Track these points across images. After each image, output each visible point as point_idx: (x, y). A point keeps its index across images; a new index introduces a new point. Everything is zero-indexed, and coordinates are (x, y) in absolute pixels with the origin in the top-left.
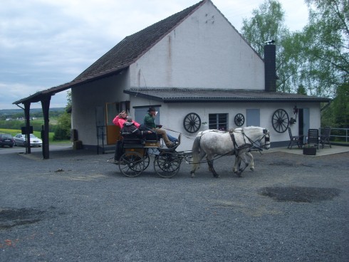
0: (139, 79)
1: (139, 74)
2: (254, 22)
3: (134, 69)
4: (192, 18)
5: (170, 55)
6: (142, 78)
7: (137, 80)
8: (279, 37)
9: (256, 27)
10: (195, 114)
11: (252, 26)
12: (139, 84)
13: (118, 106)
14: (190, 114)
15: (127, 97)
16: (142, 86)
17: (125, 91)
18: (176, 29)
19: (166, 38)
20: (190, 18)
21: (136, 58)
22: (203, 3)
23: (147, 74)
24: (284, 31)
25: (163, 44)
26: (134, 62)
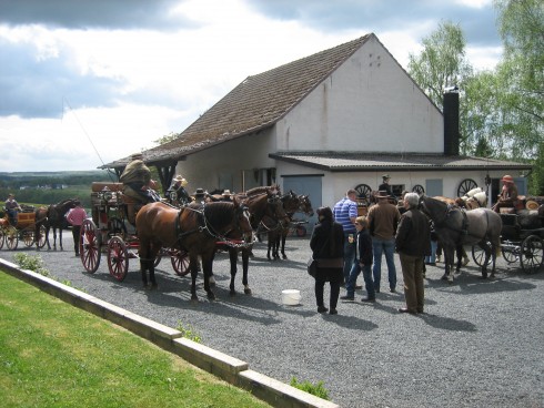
0: (288, 140)
1: (288, 134)
2: (424, 56)
3: (280, 129)
4: (353, 60)
5: (325, 108)
6: (290, 138)
7: (285, 141)
8: (459, 77)
9: (426, 65)
10: (365, 186)
11: (421, 62)
12: (288, 146)
13: (257, 174)
14: (360, 186)
15: (270, 163)
16: (291, 148)
17: (270, 156)
18: (333, 74)
19: (321, 87)
20: (349, 60)
21: (283, 113)
22: (365, 39)
23: (297, 133)
24: (466, 69)
25: (317, 94)
26: (282, 117)
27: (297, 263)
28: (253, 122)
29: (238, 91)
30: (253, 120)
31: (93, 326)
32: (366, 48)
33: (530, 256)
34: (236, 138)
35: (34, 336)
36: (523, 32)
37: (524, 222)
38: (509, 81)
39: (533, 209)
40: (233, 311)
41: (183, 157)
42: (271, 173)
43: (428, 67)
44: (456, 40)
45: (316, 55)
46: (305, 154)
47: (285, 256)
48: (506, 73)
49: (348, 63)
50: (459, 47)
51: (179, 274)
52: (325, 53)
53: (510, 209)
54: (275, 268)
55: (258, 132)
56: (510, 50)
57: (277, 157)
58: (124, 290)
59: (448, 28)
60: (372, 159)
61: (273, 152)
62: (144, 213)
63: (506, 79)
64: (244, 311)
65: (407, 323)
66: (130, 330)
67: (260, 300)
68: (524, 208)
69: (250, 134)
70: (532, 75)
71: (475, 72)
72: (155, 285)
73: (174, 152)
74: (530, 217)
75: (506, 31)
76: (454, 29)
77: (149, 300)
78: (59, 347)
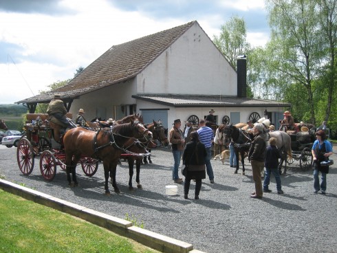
0: (144, 86)
1: (144, 83)
2: (222, 36)
3: (139, 79)
5: (167, 67)
7: (142, 87)
8: (243, 50)
10: (195, 116)
11: (220, 40)
12: (144, 90)
13: (123, 108)
14: (192, 116)
15: (133, 101)
16: (146, 92)
17: (133, 97)
18: (172, 46)
19: (164, 53)
20: (182, 37)
21: (141, 69)
22: (191, 24)
23: (150, 82)
24: (247, 45)
25: (162, 58)
26: (140, 72)
27: (159, 166)
28: (121, 75)
29: (107, 55)
30: (120, 73)
31: (60, 218)
32: (192, 30)
33: (305, 160)
34: (111, 85)
35: (21, 229)
36: (282, 24)
37: (301, 139)
38: (274, 53)
39: (306, 131)
40: (137, 201)
41: (77, 97)
42: (133, 108)
43: (224, 43)
44: (241, 27)
45: (158, 33)
46: (154, 95)
47: (150, 162)
48: (272, 48)
49: (181, 39)
50: (243, 32)
51: (87, 175)
52: (165, 32)
53: (293, 131)
54: (148, 170)
55: (125, 81)
56: (275, 34)
57: (138, 97)
58: (55, 187)
59: (236, 20)
60: (197, 99)
61: (135, 94)
62: (70, 135)
63: (272, 51)
64: (144, 201)
65: (253, 206)
66: (87, 220)
67: (149, 192)
68: (300, 130)
69: (119, 82)
70: (288, 50)
71: (252, 47)
72: (76, 183)
73: (70, 93)
74: (304, 136)
75: (272, 22)
76: (240, 21)
77: (76, 195)
78: (43, 238)
